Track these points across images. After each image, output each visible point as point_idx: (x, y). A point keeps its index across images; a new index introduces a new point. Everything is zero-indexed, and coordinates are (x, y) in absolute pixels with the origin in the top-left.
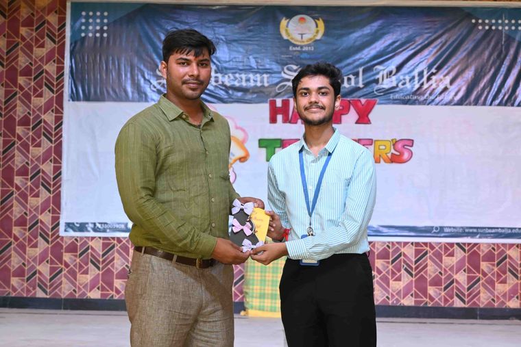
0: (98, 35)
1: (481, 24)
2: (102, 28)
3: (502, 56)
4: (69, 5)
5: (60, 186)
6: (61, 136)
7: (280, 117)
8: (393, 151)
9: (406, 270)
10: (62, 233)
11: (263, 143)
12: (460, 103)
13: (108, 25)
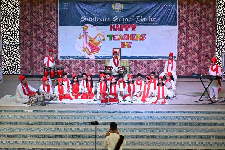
0: (66, 9)
1: (163, 5)
2: (67, 7)
3: (169, 13)
4: (58, 1)
5: (58, 47)
6: (58, 35)
7: (113, 29)
8: (141, 37)
9: (144, 67)
10: (59, 59)
11: (108, 36)
12: (158, 25)
13: (68, 6)
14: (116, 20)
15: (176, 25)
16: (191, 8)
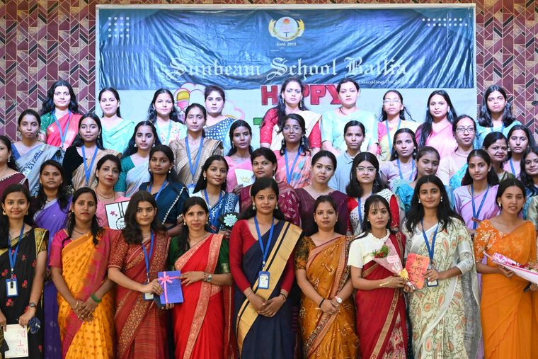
0: (122, 36)
1: (430, 22)
2: (125, 30)
3: (447, 48)
7: (270, 100)
11: (257, 121)
12: (414, 86)
13: (130, 28)
14: (281, 72)
15: (472, 87)
16: (516, 31)
